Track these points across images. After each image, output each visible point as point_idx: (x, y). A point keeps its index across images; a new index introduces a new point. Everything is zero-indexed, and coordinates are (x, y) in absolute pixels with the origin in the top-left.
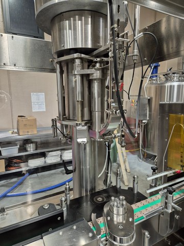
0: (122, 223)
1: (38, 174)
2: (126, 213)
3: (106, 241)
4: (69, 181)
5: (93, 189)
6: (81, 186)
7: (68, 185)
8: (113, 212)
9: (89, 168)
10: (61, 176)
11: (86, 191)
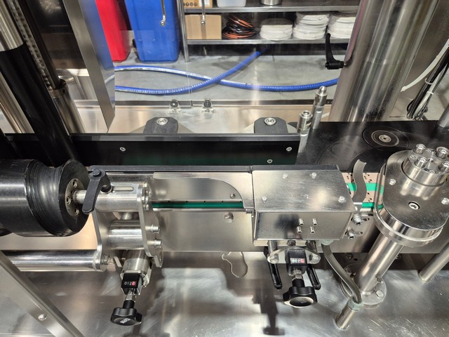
0: (419, 199)
1: (276, 57)
2: (438, 185)
3: (369, 215)
4: (328, 84)
5: (377, 113)
6: (352, 101)
7: (325, 92)
8: (406, 173)
9: (387, 66)
10: (317, 69)
11: (361, 114)
